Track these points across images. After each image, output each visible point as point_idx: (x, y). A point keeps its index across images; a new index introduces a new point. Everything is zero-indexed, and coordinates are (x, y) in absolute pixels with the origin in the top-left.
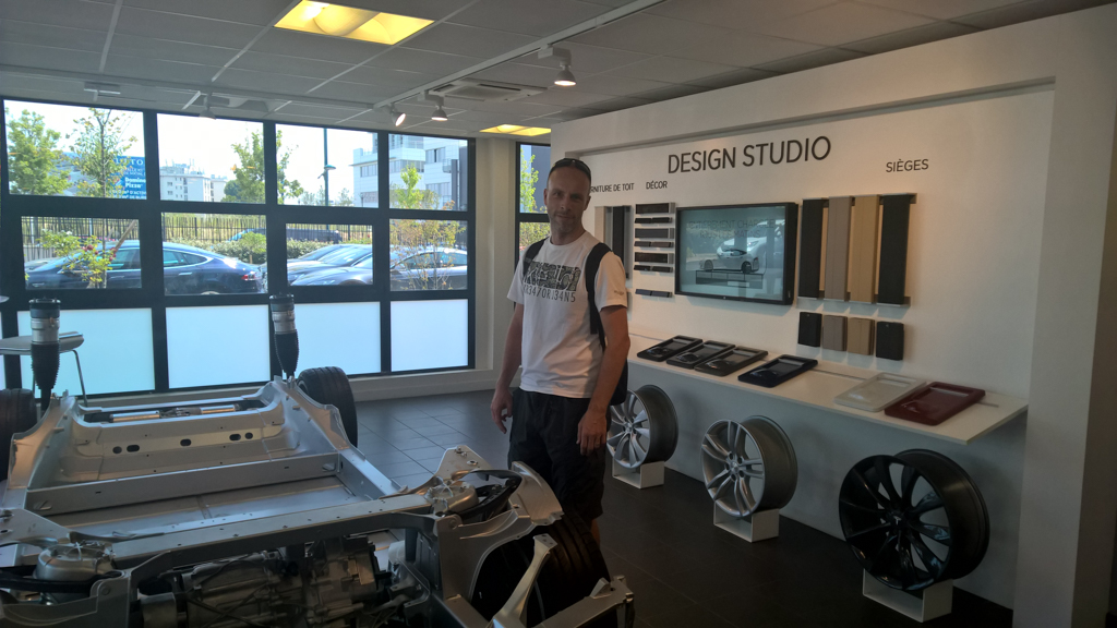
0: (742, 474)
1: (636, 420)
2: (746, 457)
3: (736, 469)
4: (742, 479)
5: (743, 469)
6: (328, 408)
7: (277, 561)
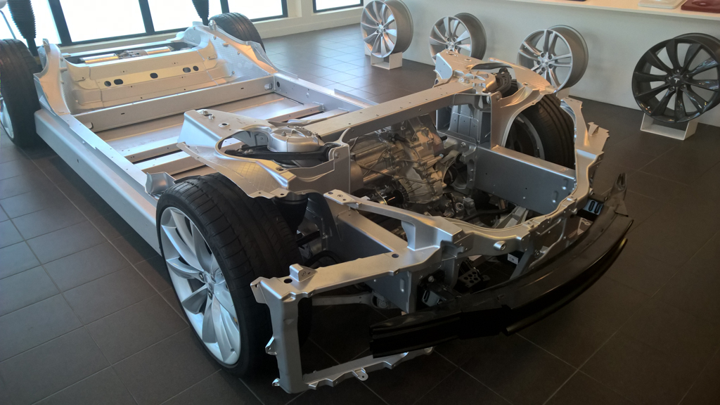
0: (550, 66)
1: (458, 40)
2: (555, 55)
3: (547, 63)
4: (550, 70)
5: (552, 63)
6: (249, 44)
7: (386, 133)
